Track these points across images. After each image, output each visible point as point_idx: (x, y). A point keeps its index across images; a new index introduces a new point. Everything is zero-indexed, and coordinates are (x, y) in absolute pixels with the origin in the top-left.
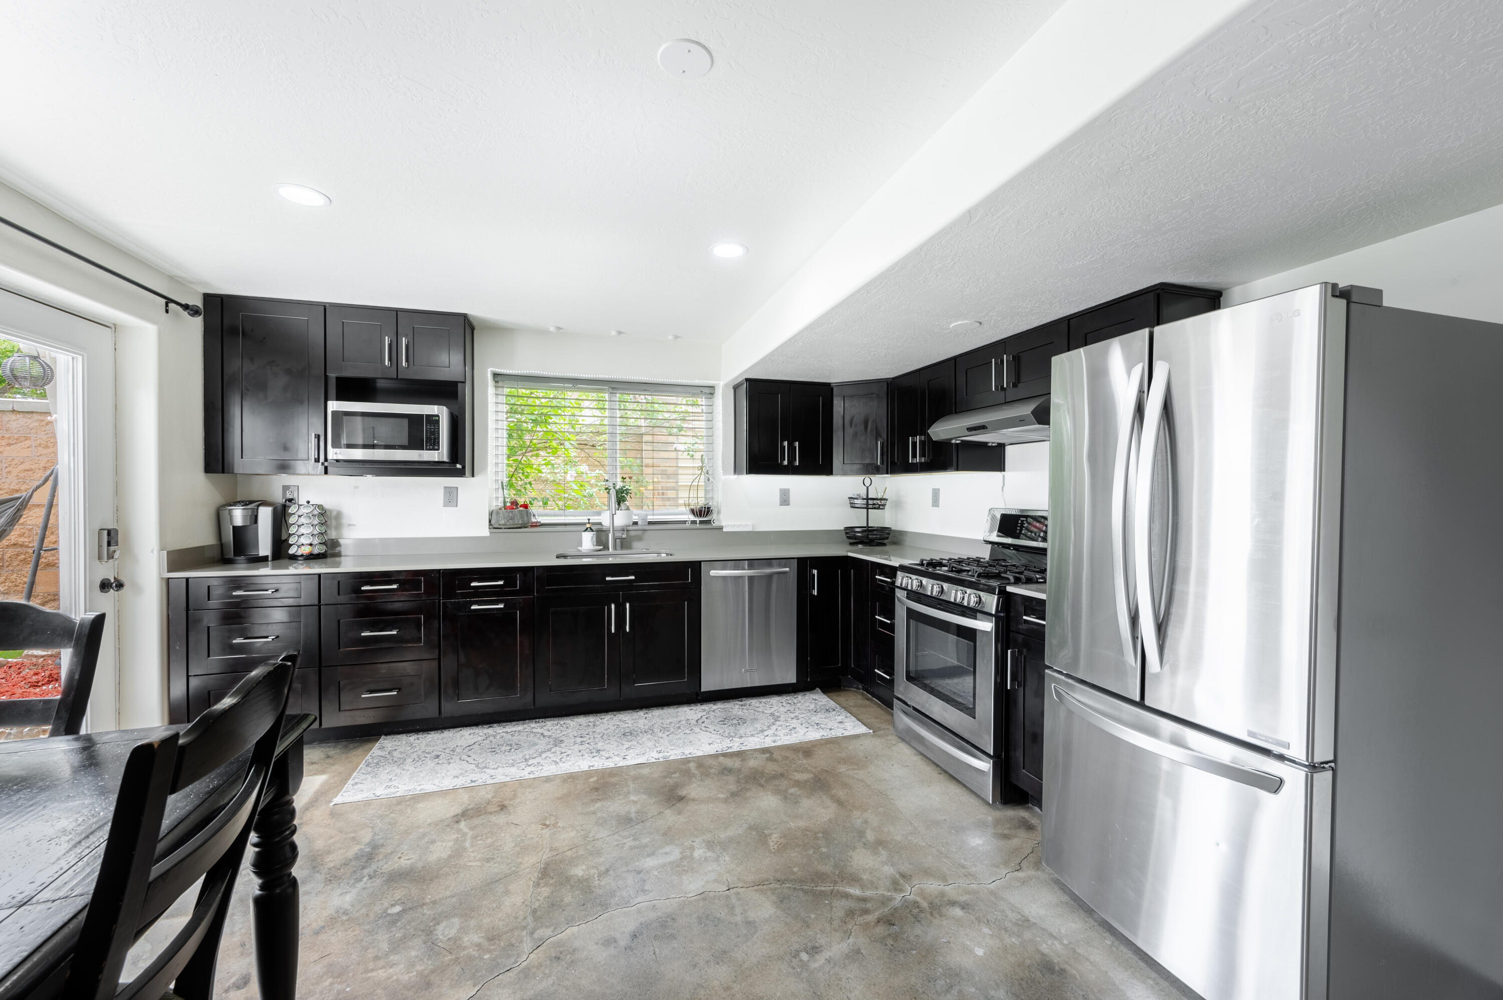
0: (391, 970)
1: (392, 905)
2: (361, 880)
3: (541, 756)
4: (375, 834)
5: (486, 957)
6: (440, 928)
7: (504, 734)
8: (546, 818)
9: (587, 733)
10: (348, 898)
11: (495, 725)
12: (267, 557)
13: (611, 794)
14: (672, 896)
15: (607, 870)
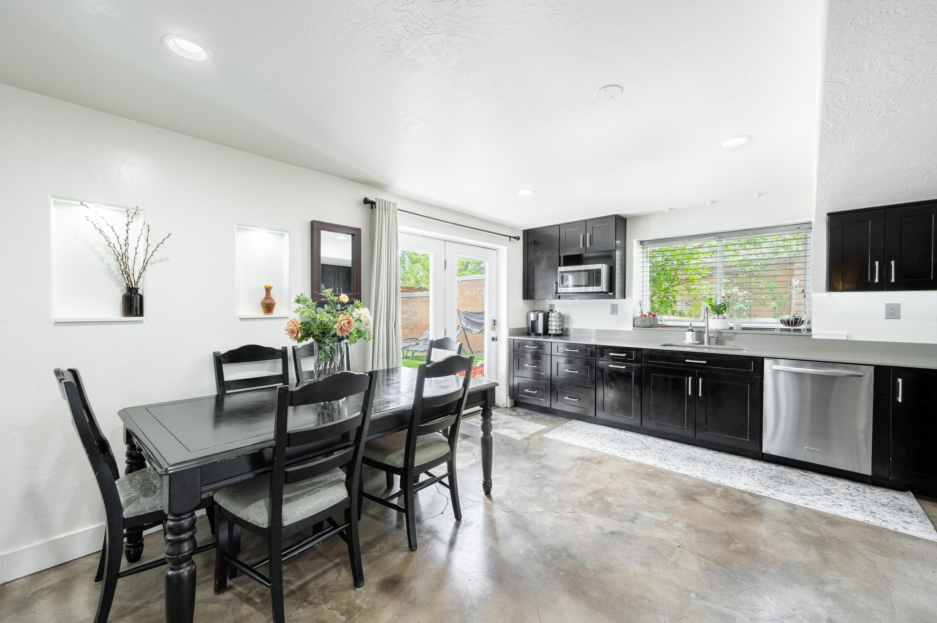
0: (524, 491)
1: (538, 474)
2: (534, 462)
3: (633, 450)
4: (548, 451)
5: (554, 504)
6: (546, 488)
7: (624, 435)
8: (614, 475)
9: (667, 450)
10: (528, 466)
11: (623, 430)
12: (541, 334)
13: (654, 480)
14: (645, 531)
15: (623, 506)
